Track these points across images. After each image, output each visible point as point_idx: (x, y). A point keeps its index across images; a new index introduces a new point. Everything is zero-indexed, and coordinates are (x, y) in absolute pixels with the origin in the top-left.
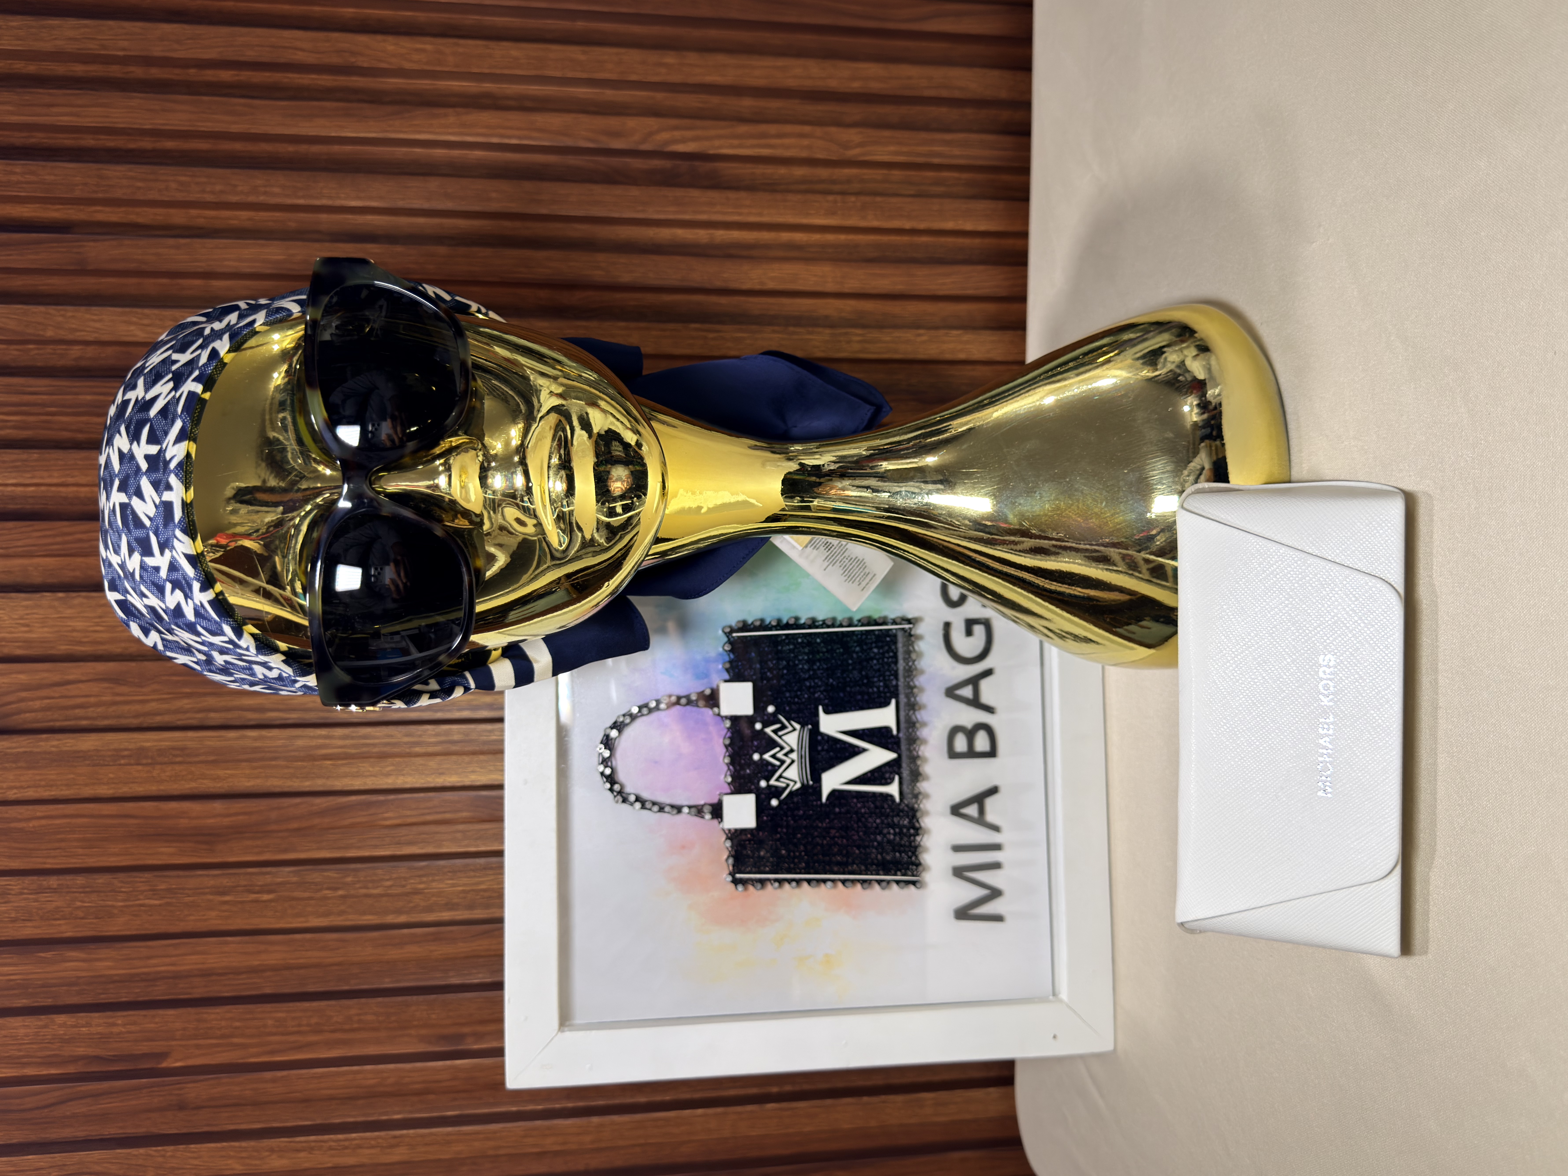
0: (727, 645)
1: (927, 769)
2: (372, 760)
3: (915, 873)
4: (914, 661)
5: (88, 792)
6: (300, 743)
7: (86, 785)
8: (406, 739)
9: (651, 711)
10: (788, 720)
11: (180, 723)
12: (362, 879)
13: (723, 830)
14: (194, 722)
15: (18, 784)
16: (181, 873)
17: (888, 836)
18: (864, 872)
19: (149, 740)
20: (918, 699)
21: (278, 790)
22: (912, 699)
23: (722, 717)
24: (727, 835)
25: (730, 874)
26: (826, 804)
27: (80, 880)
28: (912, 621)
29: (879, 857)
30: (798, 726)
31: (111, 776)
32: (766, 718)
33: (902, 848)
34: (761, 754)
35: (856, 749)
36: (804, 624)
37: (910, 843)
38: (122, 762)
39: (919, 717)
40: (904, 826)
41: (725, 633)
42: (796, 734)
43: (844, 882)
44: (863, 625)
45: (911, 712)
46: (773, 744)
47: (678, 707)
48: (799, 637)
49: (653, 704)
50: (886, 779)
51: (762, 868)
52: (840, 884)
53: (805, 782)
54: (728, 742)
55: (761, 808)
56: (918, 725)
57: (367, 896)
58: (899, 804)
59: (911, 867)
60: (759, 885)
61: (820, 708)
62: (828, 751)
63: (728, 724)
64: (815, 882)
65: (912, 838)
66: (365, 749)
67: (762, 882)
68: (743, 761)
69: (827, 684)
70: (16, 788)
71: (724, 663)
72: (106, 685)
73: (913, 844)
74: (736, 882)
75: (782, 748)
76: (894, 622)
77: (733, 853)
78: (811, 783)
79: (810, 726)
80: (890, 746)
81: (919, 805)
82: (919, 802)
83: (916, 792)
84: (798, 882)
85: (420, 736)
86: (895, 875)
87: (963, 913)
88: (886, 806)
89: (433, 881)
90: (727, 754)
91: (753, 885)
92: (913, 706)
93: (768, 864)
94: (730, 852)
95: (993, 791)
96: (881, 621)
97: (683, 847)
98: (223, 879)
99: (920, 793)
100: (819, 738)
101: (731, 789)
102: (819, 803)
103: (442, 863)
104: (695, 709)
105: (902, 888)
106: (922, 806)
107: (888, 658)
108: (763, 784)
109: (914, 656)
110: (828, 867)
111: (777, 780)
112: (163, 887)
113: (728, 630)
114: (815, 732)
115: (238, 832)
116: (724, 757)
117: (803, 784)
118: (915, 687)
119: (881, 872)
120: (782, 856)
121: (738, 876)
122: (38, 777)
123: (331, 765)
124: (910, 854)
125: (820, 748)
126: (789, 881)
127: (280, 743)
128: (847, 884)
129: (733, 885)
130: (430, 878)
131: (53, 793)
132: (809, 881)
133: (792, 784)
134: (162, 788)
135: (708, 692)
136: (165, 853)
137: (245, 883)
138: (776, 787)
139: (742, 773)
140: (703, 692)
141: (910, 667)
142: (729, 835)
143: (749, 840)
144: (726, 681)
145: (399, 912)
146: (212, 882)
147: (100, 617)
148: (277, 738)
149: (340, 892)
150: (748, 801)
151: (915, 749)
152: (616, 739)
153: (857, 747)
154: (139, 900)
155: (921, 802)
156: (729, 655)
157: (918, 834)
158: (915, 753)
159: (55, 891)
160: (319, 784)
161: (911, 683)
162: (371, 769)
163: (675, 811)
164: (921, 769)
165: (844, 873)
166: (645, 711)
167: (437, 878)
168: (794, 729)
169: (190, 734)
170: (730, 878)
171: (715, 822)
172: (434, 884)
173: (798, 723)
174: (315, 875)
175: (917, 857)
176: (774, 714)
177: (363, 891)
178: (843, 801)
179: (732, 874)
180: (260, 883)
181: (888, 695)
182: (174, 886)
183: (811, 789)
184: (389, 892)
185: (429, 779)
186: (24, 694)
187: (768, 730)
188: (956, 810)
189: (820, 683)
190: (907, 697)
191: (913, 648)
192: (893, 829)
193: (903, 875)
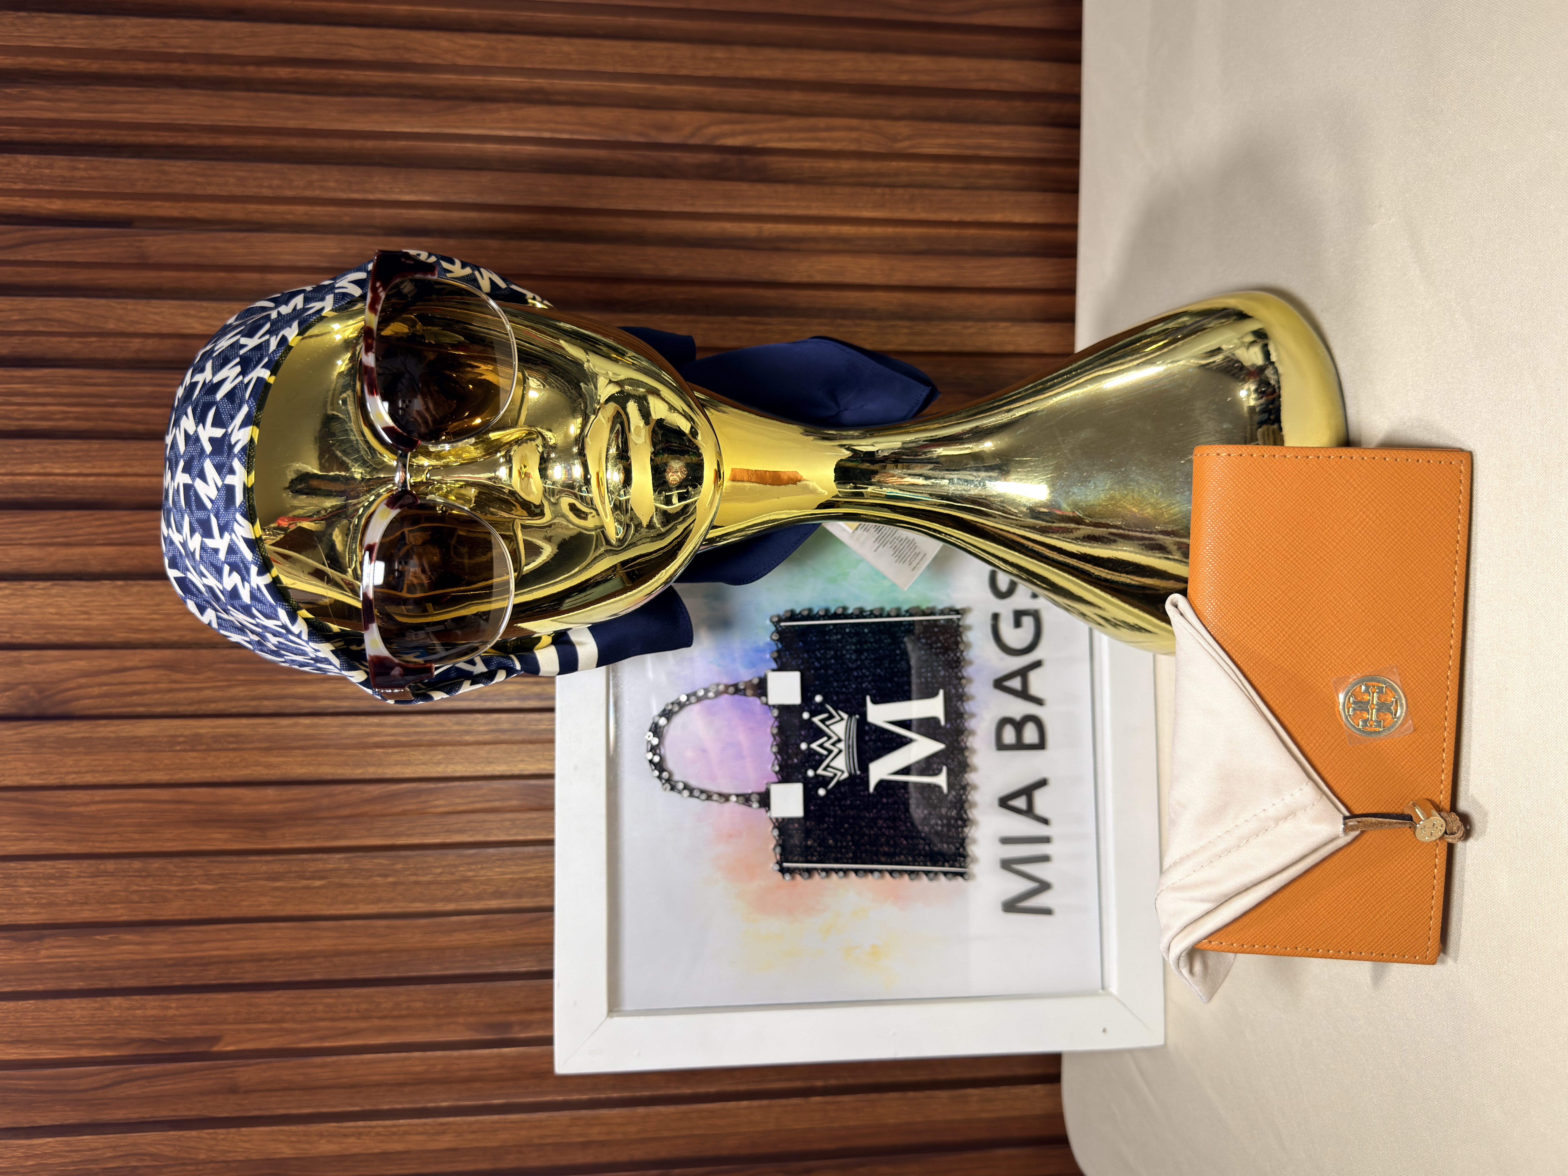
0: (775, 634)
1: (975, 760)
2: (422, 748)
3: (963, 864)
4: (962, 652)
5: (144, 778)
6: (352, 730)
7: (142, 771)
8: (456, 728)
9: (699, 699)
10: (836, 709)
11: (234, 710)
12: (412, 866)
13: (771, 819)
14: (248, 710)
15: (77, 770)
16: (235, 859)
17: (935, 827)
19: (204, 727)
20: (966, 690)
21: (330, 777)
22: (960, 690)
23: (770, 706)
24: (774, 823)
25: (777, 863)
26: (873, 795)
27: (137, 864)
28: (961, 612)
29: (927, 848)
30: (845, 716)
31: (167, 762)
32: (813, 707)
33: (950, 840)
34: (809, 743)
35: (904, 740)
36: (852, 613)
37: (958, 834)
38: (178, 748)
39: (967, 707)
40: (952, 818)
41: (773, 623)
42: (843, 723)
43: (891, 872)
44: (911, 615)
45: (959, 703)
46: (820, 733)
47: (726, 696)
48: (847, 627)
49: (701, 693)
50: (934, 770)
51: (809, 858)
52: (887, 875)
53: (853, 772)
54: (775, 731)
55: (809, 797)
56: (966, 716)
57: (417, 883)
58: (947, 795)
59: (958, 858)
60: (806, 875)
61: (868, 698)
62: (875, 742)
64: (862, 873)
65: (960, 829)
66: (415, 738)
67: (809, 871)
68: (790, 751)
69: (874, 675)
70: (75, 773)
71: (772, 653)
72: (162, 672)
73: (961, 835)
74: (783, 871)
75: (829, 738)
76: (942, 613)
77: (780, 842)
78: (858, 772)
79: (857, 716)
80: (938, 737)
81: (967, 796)
82: (967, 793)
83: (963, 783)
84: (846, 872)
85: (470, 725)
86: (943, 866)
87: (1011, 906)
88: (934, 797)
89: (482, 868)
90: (775, 743)
91: (800, 874)
92: (962, 697)
93: (816, 854)
94: (777, 841)
95: (1042, 783)
96: (929, 612)
97: (731, 836)
98: (276, 865)
99: (968, 784)
100: (867, 728)
101: (778, 778)
102: (866, 793)
103: (491, 851)
104: (743, 698)
105: (950, 879)
106: (970, 797)
107: (936, 649)
108: (810, 773)
109: (962, 647)
110: (875, 858)
111: (825, 769)
112: (217, 872)
113: (776, 619)
114: (863, 722)
115: (291, 818)
116: (772, 746)
117: (850, 774)
118: (963, 677)
119: (928, 863)
120: (830, 846)
121: (785, 865)
122: (97, 763)
123: (382, 752)
124: (958, 845)
125: (867, 738)
126: (837, 871)
127: (332, 730)
128: (894, 875)
129: (780, 875)
130: (479, 866)
131: (110, 778)
132: (856, 871)
133: (839, 773)
134: (216, 774)
135: (756, 681)
136: (219, 839)
137: (298, 869)
138: (823, 777)
139: (790, 762)
140: (751, 681)
141: (959, 658)
142: (777, 824)
143: (797, 829)
144: (774, 670)
145: (448, 899)
146: (264, 868)
147: (158, 605)
148: (329, 726)
149: (390, 879)
150: (796, 790)
151: (963, 740)
152: (664, 727)
153: (905, 737)
154: (194, 884)
155: (969, 793)
156: (777, 645)
157: (966, 826)
158: (963, 744)
159: (111, 874)
160: (371, 772)
161: (959, 674)
162: (421, 758)
163: (723, 799)
164: (969, 760)
165: (891, 864)
166: (693, 699)
167: (485, 865)
168: (842, 719)
169: (244, 721)
170: (777, 867)
171: (763, 810)
172: (482, 872)
173: (846, 712)
174: (366, 862)
175: (964, 848)
176: (822, 704)
177: (413, 878)
178: (890, 791)
179: (780, 863)
180: (311, 869)
181: (936, 685)
182: (227, 872)
183: (859, 779)
184: (439, 879)
185: (479, 768)
186: (83, 680)
187: (816, 720)
188: (1004, 802)
189: (867, 673)
190: (955, 687)
191: (962, 638)
192: (941, 820)
193: (951, 866)
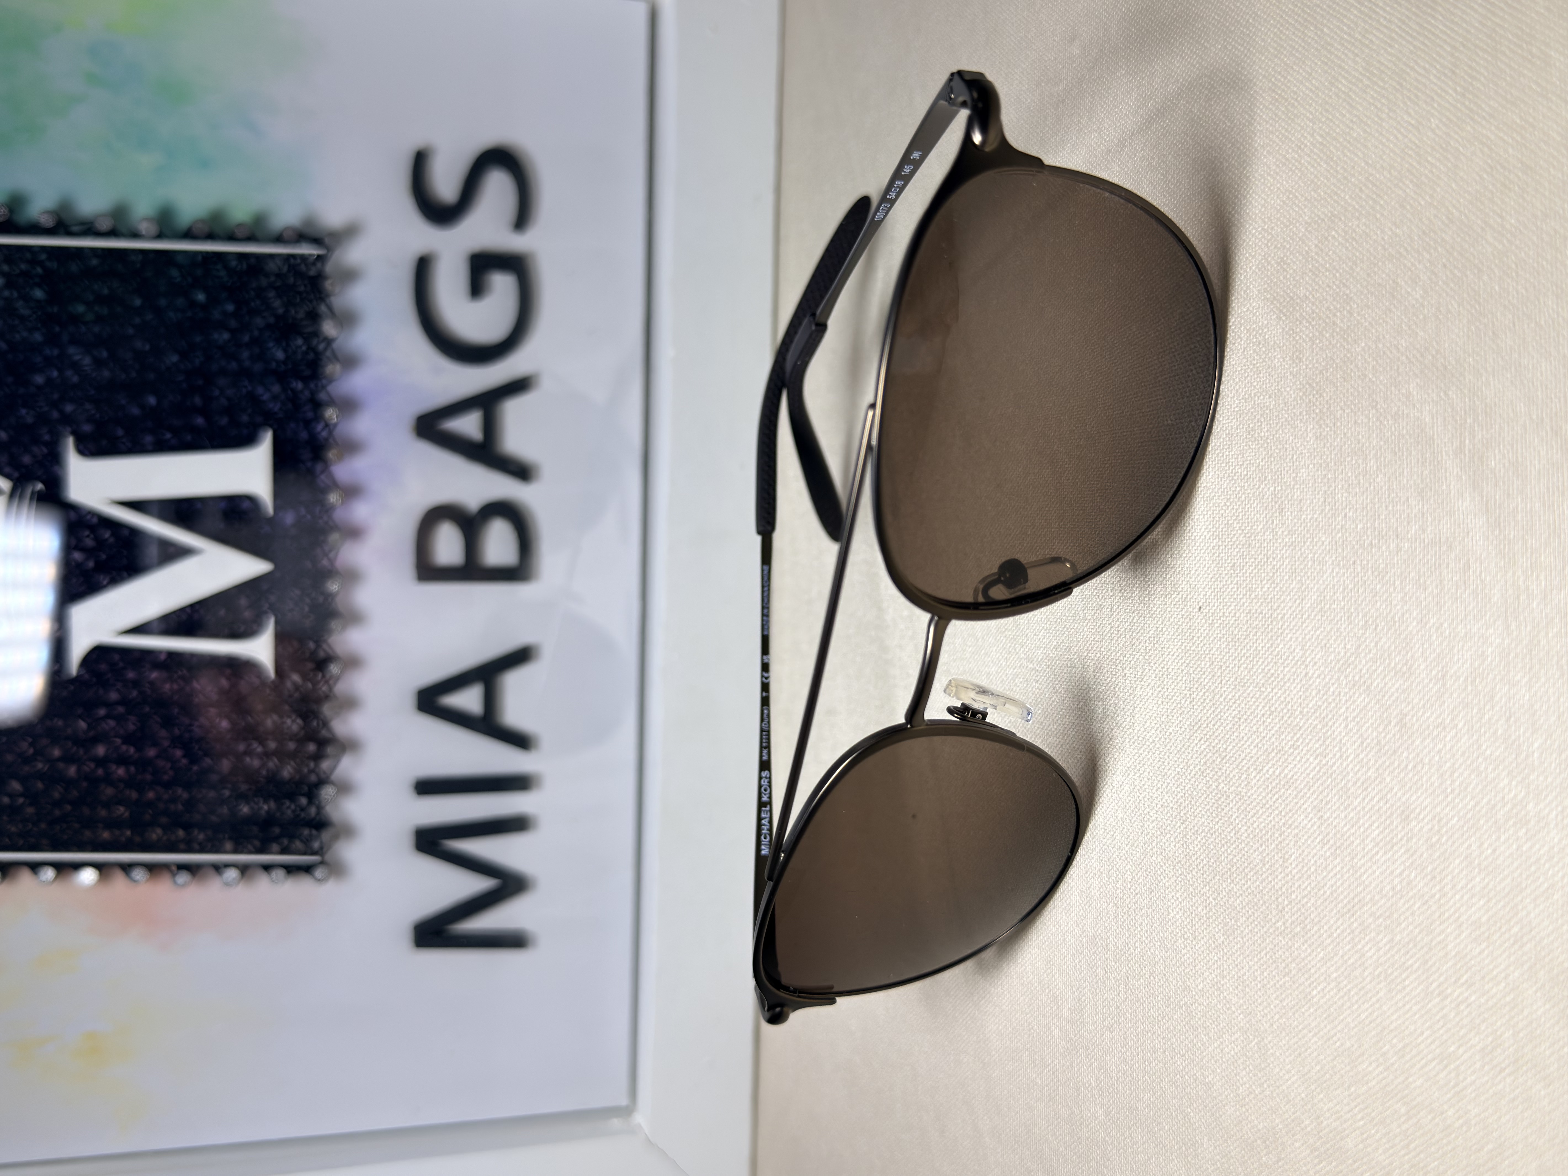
3: (316, 845)
4: (330, 341)
17: (248, 759)
18: (182, 846)
20: (338, 431)
22: (324, 431)
26: (79, 682)
28: (327, 240)
29: (223, 811)
30: (4, 483)
33: (283, 789)
37: (305, 774)
39: (336, 475)
40: (290, 736)
43: (127, 868)
44: (201, 238)
45: (317, 464)
48: (21, 257)
50: (243, 624)
52: (117, 875)
56: (335, 495)
58: (276, 685)
59: (303, 832)
61: (70, 442)
65: (311, 763)
69: (93, 383)
73: (311, 777)
76: (279, 239)
79: (38, 487)
80: (255, 544)
81: (332, 685)
82: (330, 681)
83: (322, 654)
86: (263, 850)
87: (433, 933)
88: (242, 688)
92: (321, 449)
95: (520, 657)
96: (244, 234)
99: (333, 658)
105: (280, 882)
106: (340, 688)
107: (262, 330)
109: (329, 328)
110: (86, 835)
114: (59, 501)
118: (330, 402)
119: (226, 845)
124: (304, 801)
141: (320, 355)
151: (326, 551)
153: (167, 542)
155: (337, 679)
157: (325, 756)
158: (325, 564)
161: (322, 396)
164: (340, 603)
165: (125, 849)
175: (320, 808)
178: (128, 675)
181: (258, 419)
188: (430, 700)
189: (75, 379)
190: (308, 424)
191: (330, 308)
192: (262, 743)
193: (284, 851)
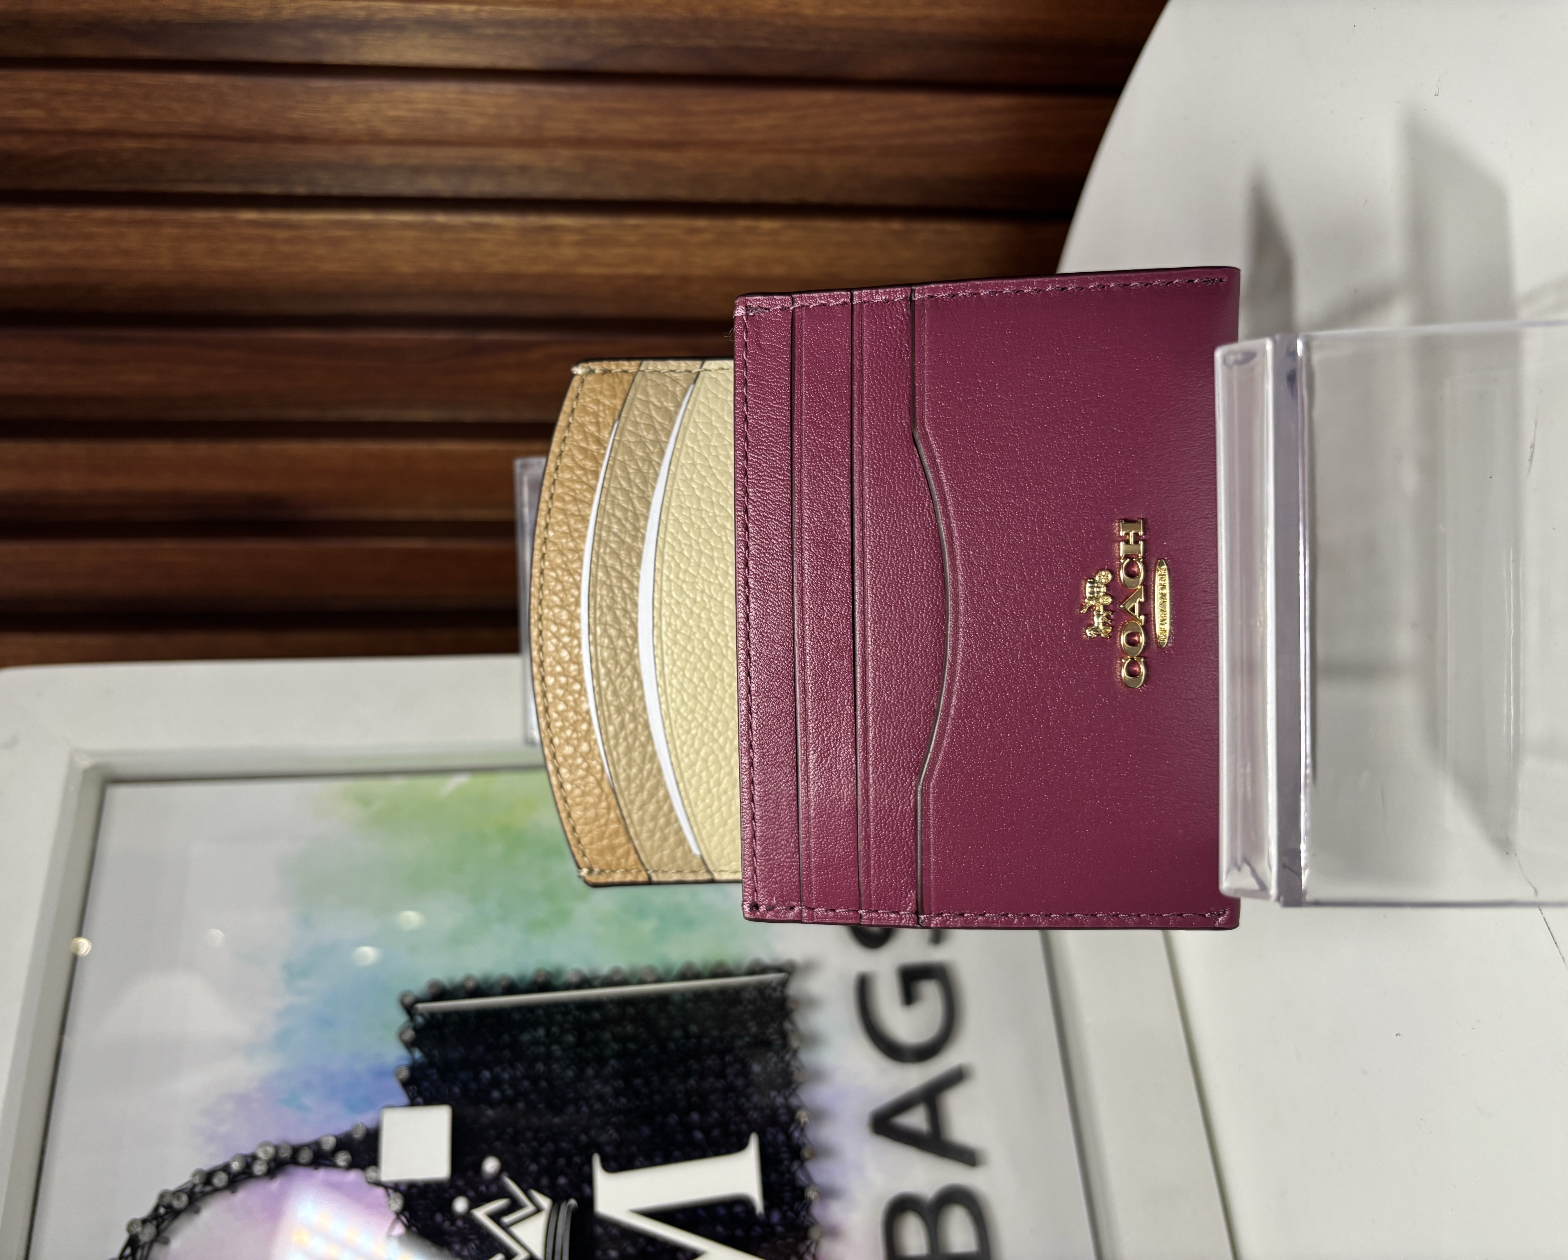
0: (406, 1030)
4: (795, 1052)
9: (232, 1182)
10: (525, 1188)
20: (808, 1131)
22: (796, 1135)
23: (386, 1187)
28: (788, 970)
30: (545, 1202)
32: (476, 1186)
36: (568, 982)
39: (810, 1171)
41: (405, 1007)
42: (541, 1220)
44: (686, 979)
45: (795, 1166)
46: (490, 1245)
48: (557, 1009)
49: (236, 1166)
56: (810, 1194)
61: (598, 1161)
63: (397, 1203)
75: (510, 1255)
79: (573, 1202)
80: (751, 1242)
92: (798, 1151)
96: (723, 970)
100: (598, 1230)
104: (328, 1172)
107: (742, 1049)
109: (794, 1042)
113: (409, 1000)
114: (586, 1216)
118: (800, 1106)
125: (593, 1255)
135: (358, 1134)
140: (347, 1134)
141: (788, 1064)
144: (399, 1106)
152: (150, 1249)
153: (677, 1245)
156: (410, 1053)
161: (793, 1101)
168: (538, 1210)
173: (546, 1193)
181: (744, 1127)
187: (481, 1214)
190: (784, 1130)
191: (794, 1026)
